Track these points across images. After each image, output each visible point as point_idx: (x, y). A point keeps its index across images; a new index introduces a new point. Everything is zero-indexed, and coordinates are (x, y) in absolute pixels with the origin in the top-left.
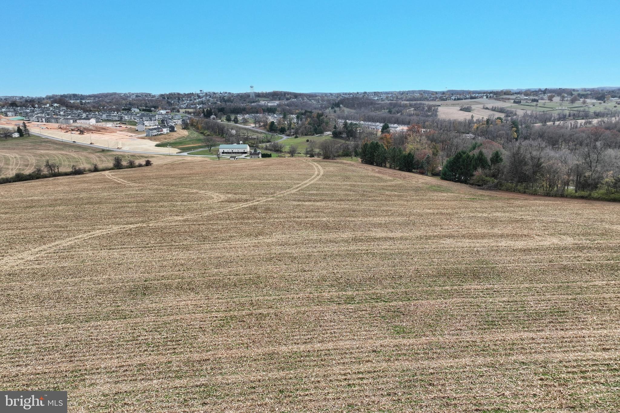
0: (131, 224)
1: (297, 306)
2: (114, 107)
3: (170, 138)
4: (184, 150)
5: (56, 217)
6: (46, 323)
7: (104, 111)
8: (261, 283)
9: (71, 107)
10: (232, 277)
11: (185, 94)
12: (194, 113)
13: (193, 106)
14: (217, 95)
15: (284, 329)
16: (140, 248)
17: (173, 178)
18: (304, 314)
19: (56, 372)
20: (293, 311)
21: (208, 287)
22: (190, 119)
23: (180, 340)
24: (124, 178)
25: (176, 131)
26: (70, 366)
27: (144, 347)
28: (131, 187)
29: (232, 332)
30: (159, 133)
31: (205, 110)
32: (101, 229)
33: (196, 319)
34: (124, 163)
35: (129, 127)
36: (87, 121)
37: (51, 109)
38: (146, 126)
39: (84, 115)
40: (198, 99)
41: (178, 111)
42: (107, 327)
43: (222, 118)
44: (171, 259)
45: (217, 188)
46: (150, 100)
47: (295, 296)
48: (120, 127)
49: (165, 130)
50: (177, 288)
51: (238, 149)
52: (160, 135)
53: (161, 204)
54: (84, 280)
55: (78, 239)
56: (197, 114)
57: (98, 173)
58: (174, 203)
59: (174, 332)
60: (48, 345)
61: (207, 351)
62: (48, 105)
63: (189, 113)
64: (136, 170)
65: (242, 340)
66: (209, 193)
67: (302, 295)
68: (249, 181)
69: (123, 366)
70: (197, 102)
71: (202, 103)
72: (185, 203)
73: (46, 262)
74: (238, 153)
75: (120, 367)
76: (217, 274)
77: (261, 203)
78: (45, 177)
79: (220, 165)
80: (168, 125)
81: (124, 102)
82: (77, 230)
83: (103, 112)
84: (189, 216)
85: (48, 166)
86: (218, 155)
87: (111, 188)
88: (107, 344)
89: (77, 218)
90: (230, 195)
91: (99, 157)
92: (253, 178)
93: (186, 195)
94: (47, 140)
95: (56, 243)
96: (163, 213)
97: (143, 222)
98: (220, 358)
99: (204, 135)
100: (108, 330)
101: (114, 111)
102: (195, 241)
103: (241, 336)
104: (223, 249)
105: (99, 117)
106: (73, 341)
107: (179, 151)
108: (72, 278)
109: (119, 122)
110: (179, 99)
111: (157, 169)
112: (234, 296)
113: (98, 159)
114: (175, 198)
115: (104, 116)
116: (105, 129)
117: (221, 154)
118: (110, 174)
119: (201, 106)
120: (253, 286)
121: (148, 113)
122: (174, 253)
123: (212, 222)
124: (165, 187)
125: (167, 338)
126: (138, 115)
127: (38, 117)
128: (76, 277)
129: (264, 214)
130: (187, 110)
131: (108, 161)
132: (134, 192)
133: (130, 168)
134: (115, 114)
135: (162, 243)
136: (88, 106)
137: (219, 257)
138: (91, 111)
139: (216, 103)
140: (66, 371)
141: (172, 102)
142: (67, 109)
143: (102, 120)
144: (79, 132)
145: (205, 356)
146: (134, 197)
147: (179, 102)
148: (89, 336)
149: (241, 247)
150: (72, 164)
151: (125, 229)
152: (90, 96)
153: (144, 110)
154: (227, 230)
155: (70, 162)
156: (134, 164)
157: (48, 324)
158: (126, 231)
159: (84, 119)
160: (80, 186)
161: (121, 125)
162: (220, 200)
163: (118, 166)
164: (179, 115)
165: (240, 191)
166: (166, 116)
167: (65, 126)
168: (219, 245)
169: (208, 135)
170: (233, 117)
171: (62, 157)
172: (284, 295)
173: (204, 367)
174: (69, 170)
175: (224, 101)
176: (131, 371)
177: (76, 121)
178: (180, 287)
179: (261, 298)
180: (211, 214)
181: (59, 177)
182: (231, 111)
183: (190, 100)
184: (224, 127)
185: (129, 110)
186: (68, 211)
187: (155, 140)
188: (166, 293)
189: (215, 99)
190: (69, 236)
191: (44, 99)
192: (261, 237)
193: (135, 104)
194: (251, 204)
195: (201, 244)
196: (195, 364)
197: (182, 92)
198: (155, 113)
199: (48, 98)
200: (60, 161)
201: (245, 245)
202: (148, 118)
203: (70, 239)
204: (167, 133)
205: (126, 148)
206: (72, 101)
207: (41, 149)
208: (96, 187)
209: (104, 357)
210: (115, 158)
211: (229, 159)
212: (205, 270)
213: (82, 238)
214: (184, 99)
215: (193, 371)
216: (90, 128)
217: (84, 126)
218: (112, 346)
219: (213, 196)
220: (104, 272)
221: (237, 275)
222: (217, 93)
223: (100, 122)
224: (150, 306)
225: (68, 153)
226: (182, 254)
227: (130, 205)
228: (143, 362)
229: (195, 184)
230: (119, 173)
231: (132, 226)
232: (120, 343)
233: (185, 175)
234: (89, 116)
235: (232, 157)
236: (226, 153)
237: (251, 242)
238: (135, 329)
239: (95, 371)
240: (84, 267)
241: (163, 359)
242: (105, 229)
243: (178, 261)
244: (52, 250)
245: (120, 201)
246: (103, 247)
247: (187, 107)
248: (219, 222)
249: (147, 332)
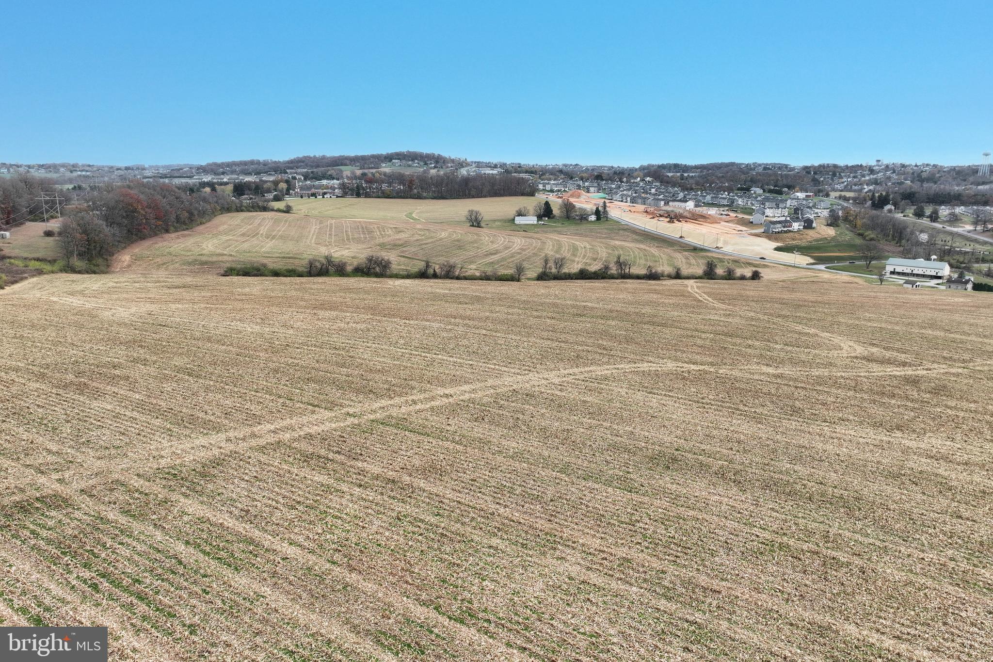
0: (694, 364)
1: (911, 571)
2: (727, 184)
3: (800, 240)
4: (820, 260)
5: (605, 334)
6: (541, 465)
7: (710, 190)
8: (860, 509)
9: (667, 183)
10: (810, 484)
11: (847, 166)
12: (854, 199)
13: (856, 188)
14: (909, 170)
15: (865, 598)
16: (690, 401)
17: (784, 304)
18: (919, 589)
19: (530, 527)
20: (900, 576)
21: (766, 487)
22: (844, 208)
23: (689, 548)
24: (709, 294)
25: (814, 228)
26: (547, 526)
27: (638, 538)
28: (715, 309)
29: (772, 568)
30: (785, 229)
31: (877, 195)
32: (651, 362)
33: (724, 527)
34: (720, 271)
35: (740, 216)
36: (683, 205)
37: (641, 184)
38: (767, 216)
39: (681, 195)
40: (869, 175)
41: (827, 195)
42: (605, 494)
43: (907, 211)
44: (725, 429)
45: (855, 332)
46: (786, 175)
47: (917, 554)
48: (727, 215)
49: (796, 226)
50: (716, 474)
51: (925, 270)
52: (786, 232)
53: (750, 342)
54: (602, 425)
55: (618, 369)
56: (859, 201)
57: (679, 281)
58: (771, 345)
59: (686, 533)
60: (535, 492)
61: (722, 579)
62: (639, 179)
63: (846, 199)
64: (734, 284)
65: (783, 586)
66: (837, 340)
67: (931, 556)
68: (923, 331)
69: (603, 552)
70: (865, 180)
71: (876, 182)
72: (790, 348)
73: (570, 389)
74: (924, 276)
75: (600, 551)
76: (787, 472)
77: (933, 374)
78: (612, 277)
79: (878, 294)
80: (802, 218)
81: (743, 177)
82: (621, 357)
83: (708, 191)
84: (786, 370)
85: (619, 264)
86: (881, 275)
87: (686, 306)
88: (596, 516)
89: (628, 340)
90: (875, 350)
91: (687, 258)
92: (933, 325)
93: (796, 336)
94: (626, 227)
95: (591, 368)
96: (748, 358)
97: (712, 364)
98: (737, 597)
99: (864, 238)
100: (604, 499)
101: (724, 192)
102: (777, 412)
103: (785, 579)
104: (817, 437)
105: (701, 198)
106: (560, 497)
107: (812, 261)
108: (589, 418)
109: (727, 208)
110: (834, 175)
111: (766, 286)
112: (800, 515)
113: (684, 260)
114: (777, 338)
115: (708, 198)
116: (704, 218)
117: (888, 275)
118: (695, 285)
119: (871, 187)
120: (842, 510)
121: (775, 195)
122: (734, 421)
123: (821, 388)
124: (766, 317)
125: (674, 537)
126: (759, 198)
127: (622, 195)
128: (594, 419)
129: (928, 395)
130: (843, 194)
131: (698, 265)
132: (716, 318)
133: (726, 279)
134: (724, 196)
135: (723, 402)
136: (691, 181)
137: (803, 447)
138: (692, 189)
139: (901, 183)
140: (541, 530)
141: (822, 179)
142: (661, 185)
143: (704, 203)
144: (668, 220)
145: (716, 584)
146: (713, 326)
147: (832, 180)
148: (580, 498)
149: (851, 441)
150: (649, 264)
151: (682, 369)
152: (696, 167)
153: (770, 191)
154: (842, 407)
155: (646, 260)
156: (734, 274)
157: (543, 467)
158: (683, 372)
159: (680, 201)
160: (646, 297)
161: (729, 213)
162: (853, 355)
163: (709, 274)
164: (827, 202)
165: (898, 345)
166: (804, 202)
167: (652, 209)
168: (814, 428)
169: (872, 239)
170: (928, 211)
171: (639, 253)
172: (892, 542)
173: (709, 600)
174: (643, 272)
175: (919, 180)
176: (611, 562)
177: (668, 203)
178: (721, 474)
179: (847, 534)
180: (826, 374)
181: (628, 281)
182: (929, 198)
183: (854, 177)
184: (905, 228)
185: (748, 189)
186: (620, 328)
187: (776, 240)
188: (698, 476)
189: (903, 177)
190: (608, 363)
191: (636, 170)
192: (899, 434)
193: (759, 180)
194: (910, 373)
195: (784, 419)
196: (697, 590)
197: (841, 163)
198: (788, 196)
199: (642, 168)
200: (635, 257)
201: (861, 440)
202: (774, 205)
203: (608, 367)
204: (799, 230)
205: (728, 249)
206: (670, 175)
207: (617, 240)
208: (666, 301)
209: (586, 530)
210: (708, 262)
211: (901, 285)
212: (772, 460)
213: (622, 369)
214: (842, 174)
215: (691, 598)
216: (686, 214)
217: (678, 211)
218: (601, 521)
219: (842, 345)
220: (630, 421)
221: (821, 483)
222: (909, 166)
223: (700, 206)
224: (669, 485)
225: (647, 248)
226: (746, 426)
227: (703, 336)
228: (629, 557)
229: (818, 320)
230: (708, 285)
231: (693, 367)
232: (612, 521)
233: (806, 303)
234: (688, 197)
235: (907, 282)
236: (899, 273)
237: (874, 437)
238: (636, 510)
239: (570, 543)
240: (609, 408)
241: (656, 564)
242: (657, 363)
243: (735, 435)
244: (582, 377)
245: (692, 326)
246: (643, 387)
247: (846, 189)
248: (834, 390)
249: (650, 519)
